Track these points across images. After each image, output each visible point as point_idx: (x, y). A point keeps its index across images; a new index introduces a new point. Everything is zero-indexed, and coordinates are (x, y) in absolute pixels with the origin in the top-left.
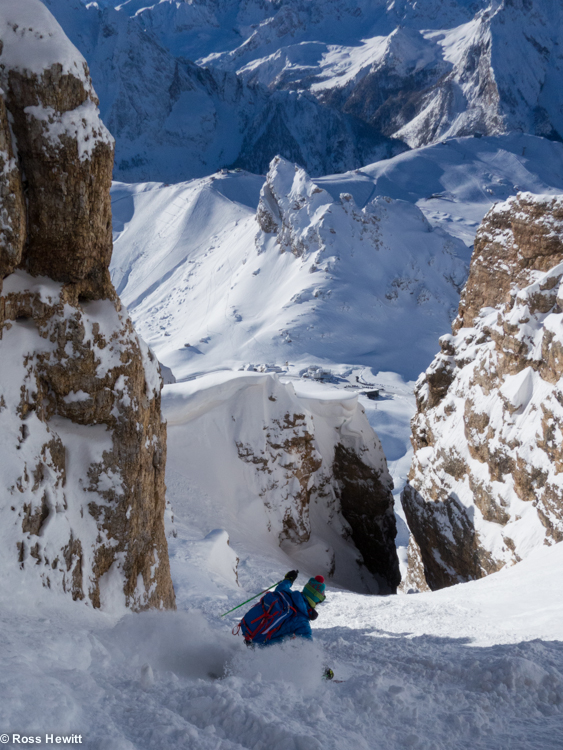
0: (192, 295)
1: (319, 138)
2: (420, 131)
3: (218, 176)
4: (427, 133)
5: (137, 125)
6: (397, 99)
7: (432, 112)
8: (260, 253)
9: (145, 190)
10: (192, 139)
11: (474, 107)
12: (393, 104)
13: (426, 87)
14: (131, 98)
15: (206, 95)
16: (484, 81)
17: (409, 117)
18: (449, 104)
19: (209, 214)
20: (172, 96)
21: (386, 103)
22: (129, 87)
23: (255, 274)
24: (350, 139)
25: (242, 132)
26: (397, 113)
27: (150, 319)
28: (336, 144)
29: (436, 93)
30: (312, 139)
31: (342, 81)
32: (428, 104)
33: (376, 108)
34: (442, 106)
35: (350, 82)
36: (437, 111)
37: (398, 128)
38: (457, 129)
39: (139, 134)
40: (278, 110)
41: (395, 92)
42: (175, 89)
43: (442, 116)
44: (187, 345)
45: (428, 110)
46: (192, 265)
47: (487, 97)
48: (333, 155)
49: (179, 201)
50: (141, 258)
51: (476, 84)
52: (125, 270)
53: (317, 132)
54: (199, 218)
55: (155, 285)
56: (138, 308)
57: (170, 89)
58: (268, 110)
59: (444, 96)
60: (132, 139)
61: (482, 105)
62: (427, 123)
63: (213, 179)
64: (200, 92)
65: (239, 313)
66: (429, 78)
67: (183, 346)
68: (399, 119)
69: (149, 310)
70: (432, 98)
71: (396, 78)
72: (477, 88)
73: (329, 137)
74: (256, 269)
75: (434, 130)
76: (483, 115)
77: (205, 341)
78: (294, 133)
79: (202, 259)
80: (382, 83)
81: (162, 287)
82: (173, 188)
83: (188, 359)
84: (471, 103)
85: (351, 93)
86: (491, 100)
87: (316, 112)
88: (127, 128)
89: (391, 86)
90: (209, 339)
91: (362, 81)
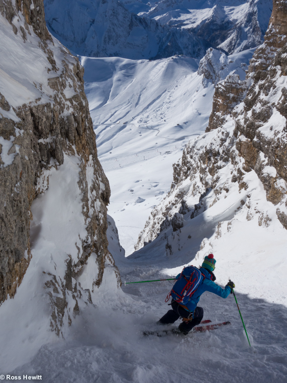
0: (173, 105)
1: (190, 47)
2: (228, 46)
3: (174, 57)
4: (231, 46)
5: (116, 40)
6: (217, 33)
7: (233, 38)
8: (205, 87)
9: (142, 63)
10: (138, 46)
11: (250, 37)
12: (216, 35)
13: (229, 29)
14: (113, 29)
15: (143, 28)
16: (254, 27)
17: (223, 40)
18: (240, 36)
19: (173, 73)
20: (130, 29)
21: (213, 34)
22: (113, 24)
23: (204, 96)
24: (202, 48)
25: (158, 44)
26: (218, 39)
27: (155, 115)
28: (197, 50)
29: (234, 31)
30: (187, 47)
31: (195, 25)
32: (231, 35)
33: (209, 36)
34: (237, 36)
35: (198, 26)
36: (235, 38)
37: (218, 45)
38: (244, 45)
39: (117, 43)
40: (173, 35)
41: (216, 30)
42: (131, 26)
43: (237, 40)
44: (178, 125)
45: (231, 37)
46: (169, 93)
47: (256, 33)
48: (196, 54)
49: (158, 67)
50: (144, 90)
51: (251, 28)
52: (139, 95)
53: (189, 44)
54: (169, 74)
55: (154, 101)
56: (148, 110)
57: (129, 25)
58: (169, 35)
59: (238, 32)
60: (114, 45)
61: (254, 36)
62: (231, 43)
63: (172, 58)
64: (141, 27)
65: (200, 112)
66: (230, 25)
67: (176, 125)
68: (219, 41)
69: (154, 111)
70: (232, 33)
71: (217, 24)
72: (251, 30)
73: (194, 47)
74: (204, 94)
75: (234, 46)
76: (254, 40)
77: (185, 123)
78: (180, 45)
79: (173, 90)
80: (211, 27)
81: (157, 101)
82: (155, 62)
83: (178, 131)
84: (249, 35)
85: (198, 30)
86: (258, 34)
87: (188, 37)
88: (112, 41)
89: (215, 28)
90: (187, 122)
91: (203, 26)
